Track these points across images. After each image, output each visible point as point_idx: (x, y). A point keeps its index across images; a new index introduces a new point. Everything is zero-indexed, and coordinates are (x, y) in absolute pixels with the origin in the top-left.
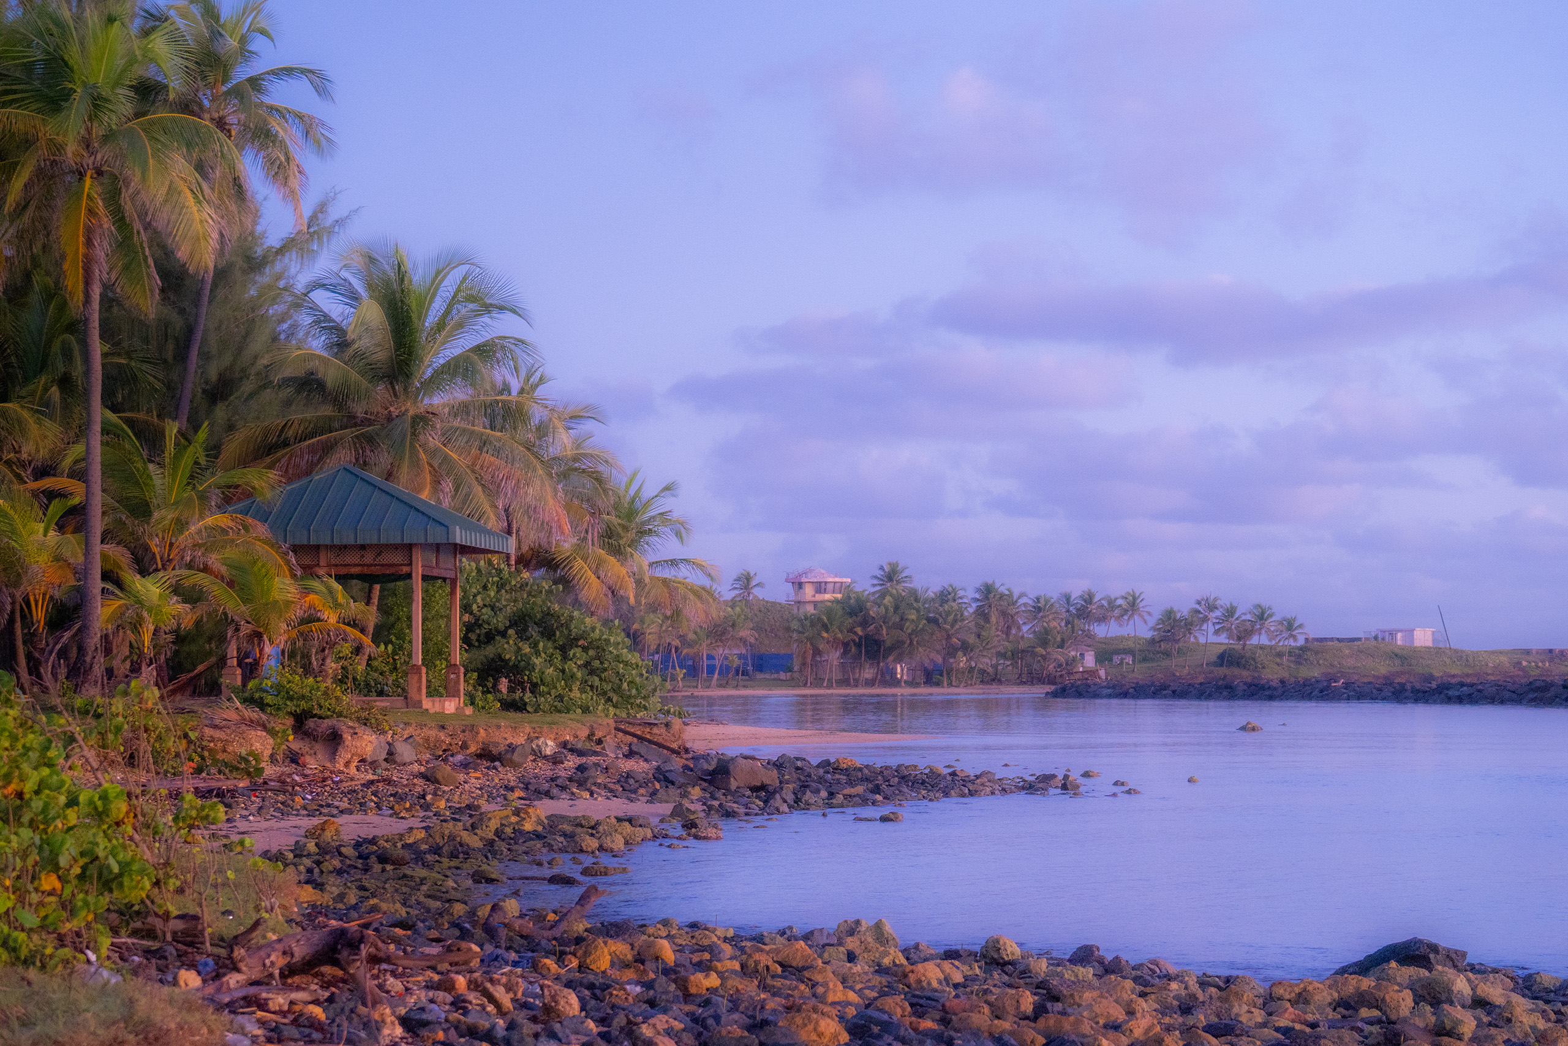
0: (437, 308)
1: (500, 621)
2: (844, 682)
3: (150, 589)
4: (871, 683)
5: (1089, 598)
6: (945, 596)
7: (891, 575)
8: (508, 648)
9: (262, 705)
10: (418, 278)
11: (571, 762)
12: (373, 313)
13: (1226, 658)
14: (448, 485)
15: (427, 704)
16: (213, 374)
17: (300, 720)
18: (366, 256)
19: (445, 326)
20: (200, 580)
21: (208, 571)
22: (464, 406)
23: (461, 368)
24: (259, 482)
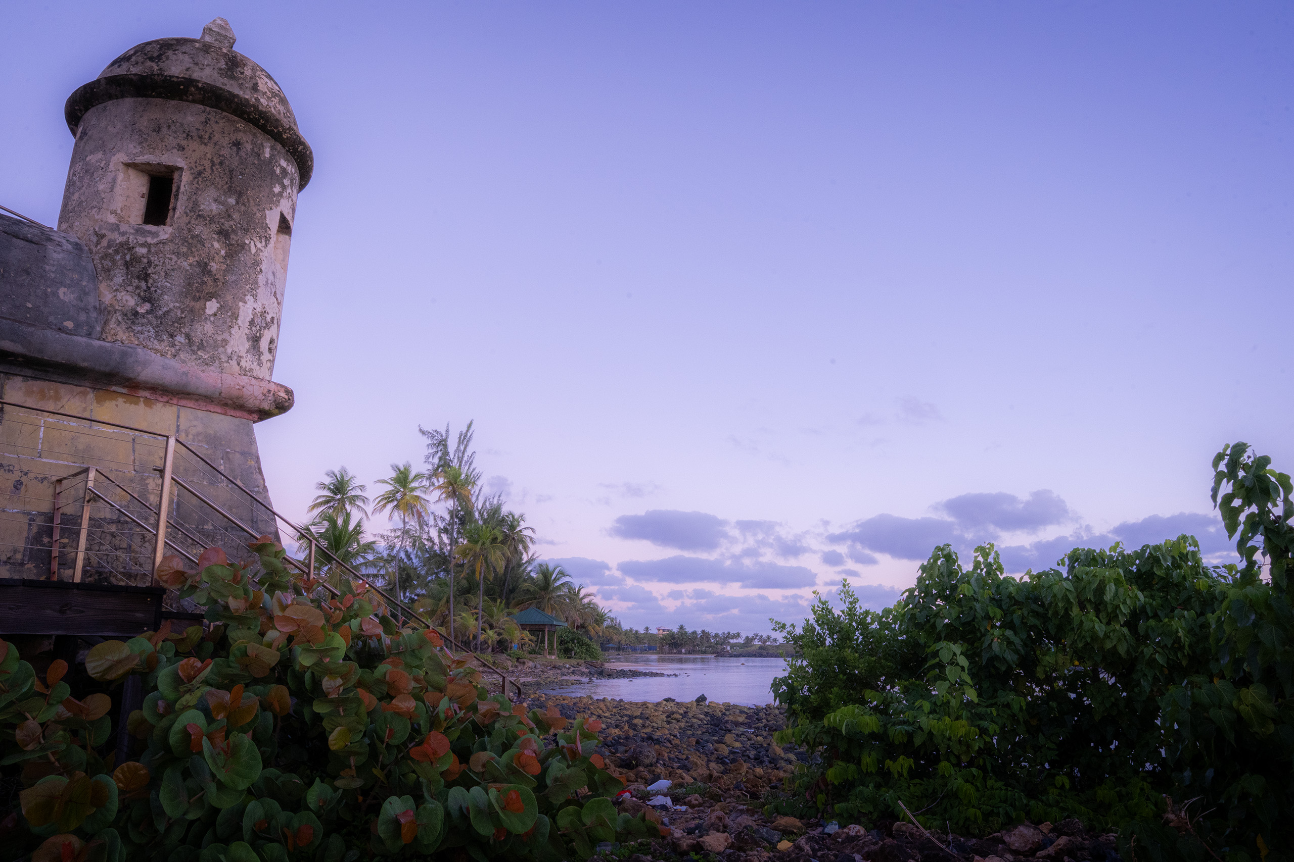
0: (554, 576)
1: (568, 640)
2: (669, 653)
4: (675, 653)
5: (729, 633)
6: (694, 633)
7: (681, 627)
8: (570, 645)
9: (511, 656)
10: (551, 568)
11: (572, 669)
12: (541, 577)
13: (761, 648)
14: (554, 612)
15: (546, 656)
16: (511, 587)
17: (518, 659)
18: (541, 565)
19: (556, 580)
20: (502, 631)
21: (503, 629)
22: (559, 596)
23: (558, 588)
24: (516, 611)
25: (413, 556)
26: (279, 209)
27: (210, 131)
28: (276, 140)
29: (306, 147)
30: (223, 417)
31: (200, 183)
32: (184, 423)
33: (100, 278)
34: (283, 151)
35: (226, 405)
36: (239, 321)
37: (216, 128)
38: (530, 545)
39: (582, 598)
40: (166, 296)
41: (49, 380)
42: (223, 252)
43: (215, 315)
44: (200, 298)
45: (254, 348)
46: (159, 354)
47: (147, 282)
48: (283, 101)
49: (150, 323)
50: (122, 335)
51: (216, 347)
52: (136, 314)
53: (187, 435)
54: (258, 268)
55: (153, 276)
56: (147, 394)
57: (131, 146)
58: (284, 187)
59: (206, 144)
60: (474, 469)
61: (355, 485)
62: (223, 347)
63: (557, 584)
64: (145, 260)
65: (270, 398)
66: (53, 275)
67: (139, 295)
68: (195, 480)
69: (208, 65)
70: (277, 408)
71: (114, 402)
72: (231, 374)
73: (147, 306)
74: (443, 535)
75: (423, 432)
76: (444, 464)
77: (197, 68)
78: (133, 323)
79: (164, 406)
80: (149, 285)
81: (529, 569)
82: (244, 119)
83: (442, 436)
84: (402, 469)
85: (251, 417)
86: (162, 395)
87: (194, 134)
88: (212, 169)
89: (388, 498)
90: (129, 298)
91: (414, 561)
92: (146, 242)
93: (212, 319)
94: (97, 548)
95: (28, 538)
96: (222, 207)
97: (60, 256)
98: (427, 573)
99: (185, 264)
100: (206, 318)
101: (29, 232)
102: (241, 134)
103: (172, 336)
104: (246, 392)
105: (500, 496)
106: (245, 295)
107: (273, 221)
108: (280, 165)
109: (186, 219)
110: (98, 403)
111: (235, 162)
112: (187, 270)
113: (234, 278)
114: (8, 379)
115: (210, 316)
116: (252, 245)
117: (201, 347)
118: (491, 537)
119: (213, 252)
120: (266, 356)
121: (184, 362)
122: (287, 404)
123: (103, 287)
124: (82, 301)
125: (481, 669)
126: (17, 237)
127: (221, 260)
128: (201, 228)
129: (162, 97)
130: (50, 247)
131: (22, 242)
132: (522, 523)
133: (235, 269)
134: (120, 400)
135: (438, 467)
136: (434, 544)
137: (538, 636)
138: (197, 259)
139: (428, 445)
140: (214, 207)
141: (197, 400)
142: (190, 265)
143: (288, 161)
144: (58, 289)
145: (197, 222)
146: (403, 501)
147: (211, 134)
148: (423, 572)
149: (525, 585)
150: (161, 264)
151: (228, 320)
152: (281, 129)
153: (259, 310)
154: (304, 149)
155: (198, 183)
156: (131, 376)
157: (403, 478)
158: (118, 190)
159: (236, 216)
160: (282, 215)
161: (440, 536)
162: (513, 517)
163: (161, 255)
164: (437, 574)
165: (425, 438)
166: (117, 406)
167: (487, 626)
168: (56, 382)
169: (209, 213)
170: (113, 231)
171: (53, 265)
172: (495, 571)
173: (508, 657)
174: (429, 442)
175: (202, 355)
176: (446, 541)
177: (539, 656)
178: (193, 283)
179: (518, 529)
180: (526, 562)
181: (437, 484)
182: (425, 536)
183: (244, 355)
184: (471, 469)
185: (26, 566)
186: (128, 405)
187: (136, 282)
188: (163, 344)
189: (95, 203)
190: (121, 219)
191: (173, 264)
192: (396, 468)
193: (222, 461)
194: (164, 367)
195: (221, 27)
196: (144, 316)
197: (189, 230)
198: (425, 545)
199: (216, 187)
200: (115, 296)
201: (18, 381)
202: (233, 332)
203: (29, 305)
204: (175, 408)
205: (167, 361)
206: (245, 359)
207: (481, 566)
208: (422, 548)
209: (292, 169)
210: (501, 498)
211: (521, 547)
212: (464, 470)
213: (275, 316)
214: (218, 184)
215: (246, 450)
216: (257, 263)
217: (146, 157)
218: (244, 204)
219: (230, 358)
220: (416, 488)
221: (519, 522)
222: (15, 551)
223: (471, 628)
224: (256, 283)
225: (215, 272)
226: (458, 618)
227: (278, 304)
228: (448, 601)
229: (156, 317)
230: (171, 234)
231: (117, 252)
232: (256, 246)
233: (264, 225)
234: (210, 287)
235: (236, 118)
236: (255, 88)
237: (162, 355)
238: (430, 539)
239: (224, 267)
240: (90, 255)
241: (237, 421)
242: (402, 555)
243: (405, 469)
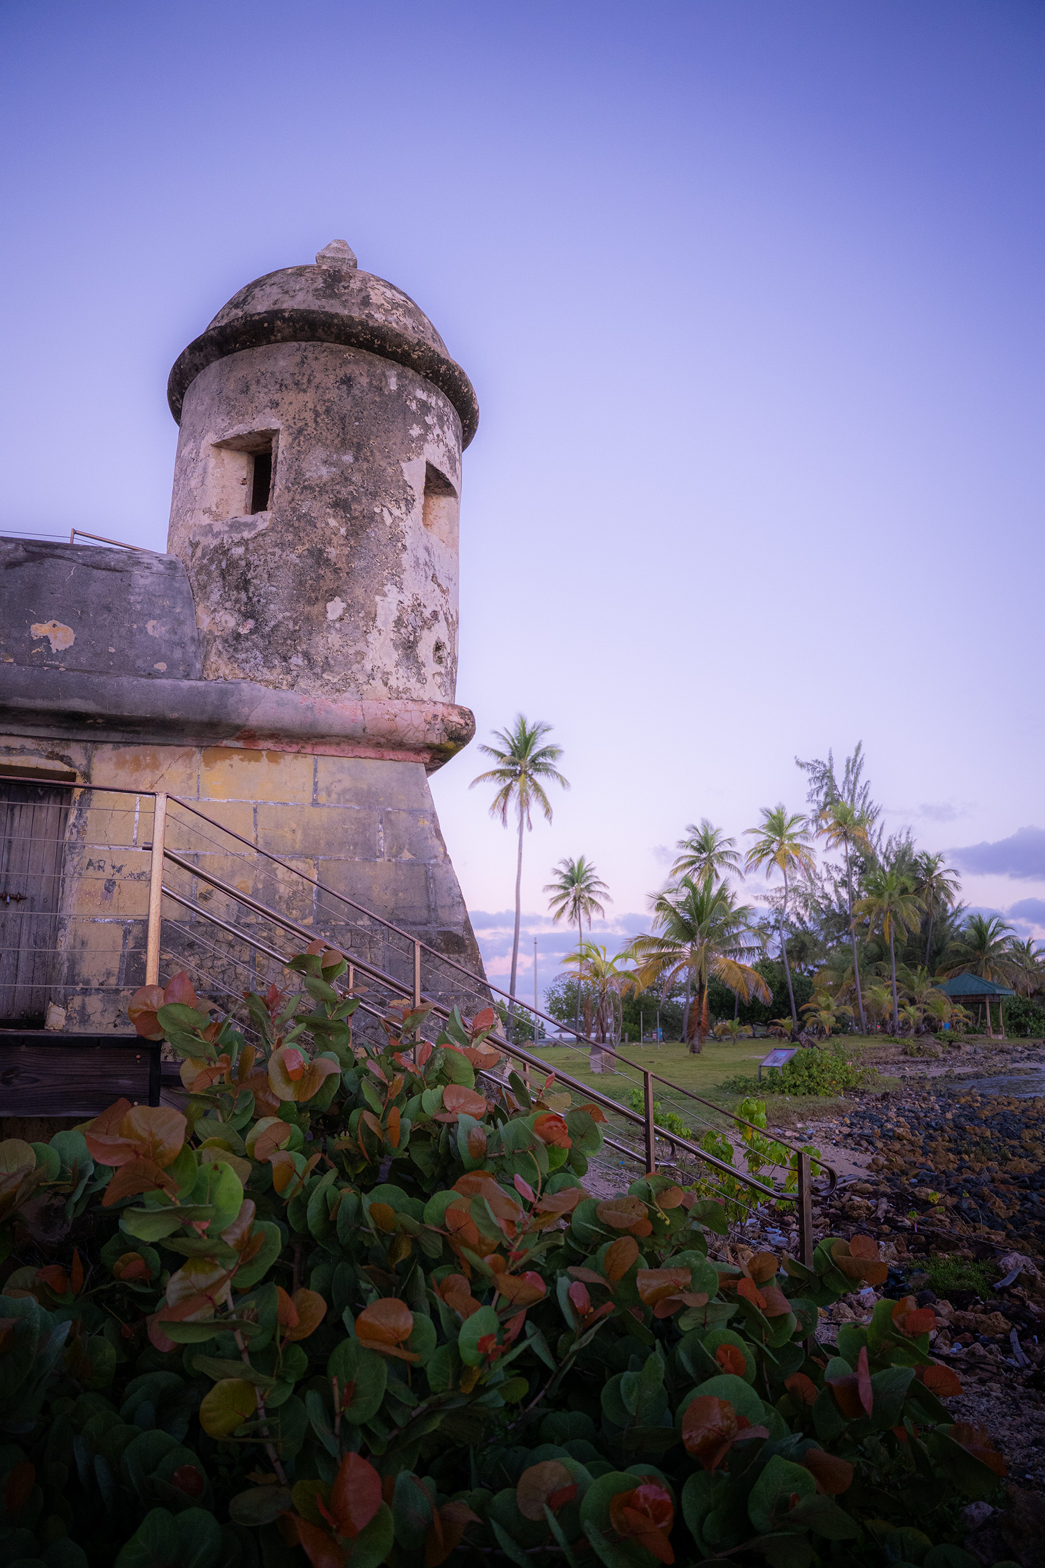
0: (991, 930)
1: (1020, 1012)
3: (911, 1009)
8: (1023, 1019)
9: (940, 1039)
10: (985, 920)
11: (1027, 1052)
12: (973, 932)
14: (996, 977)
15: (993, 1037)
16: (935, 948)
17: (951, 1042)
18: (971, 917)
19: (994, 934)
20: (926, 1006)
21: (929, 1004)
22: (1000, 956)
23: (998, 945)
24: (943, 979)
25: (806, 919)
26: (423, 459)
27: (309, 372)
28: (404, 365)
29: (451, 367)
30: (379, 763)
31: (302, 443)
32: (323, 779)
33: (197, 599)
34: (419, 378)
35: (378, 745)
36: (379, 623)
37: (316, 366)
38: (954, 892)
39: (1034, 956)
40: (272, 606)
41: (144, 744)
42: (343, 531)
43: (341, 619)
44: (317, 599)
45: (408, 659)
46: (271, 687)
47: (247, 591)
48: (414, 312)
49: (256, 645)
50: (225, 670)
51: (348, 664)
52: (238, 637)
53: (329, 795)
54: (400, 544)
55: (254, 581)
56: (269, 744)
57: (219, 420)
58: (427, 428)
59: (305, 391)
60: (871, 803)
61: (722, 839)
62: (359, 662)
63: (998, 938)
64: (243, 563)
65: (437, 726)
66: (139, 607)
67: (239, 610)
68: (342, 856)
69: (301, 289)
70: (450, 739)
71: (228, 762)
72: (376, 700)
73: (251, 624)
74: (840, 889)
75: (802, 765)
76: (832, 799)
77: (287, 297)
78: (236, 650)
79: (295, 758)
80: (251, 595)
81: (957, 923)
82: (352, 345)
83: (825, 766)
84: (775, 813)
85: (420, 758)
86: (290, 743)
87: (289, 381)
88: (316, 421)
89: (762, 851)
90: (228, 617)
91: (808, 925)
92: (242, 538)
93: (337, 625)
94: (210, 964)
95: (123, 956)
96: (334, 469)
97: (147, 581)
98: (826, 939)
99: (293, 556)
100: (329, 626)
101: (112, 560)
102: (352, 366)
103: (285, 659)
104: (401, 722)
105: (908, 833)
106: (383, 585)
107: (414, 475)
108: (415, 398)
109: (288, 497)
110: (207, 765)
111: (347, 405)
112: (296, 565)
113: (363, 563)
114: (96, 749)
115: (334, 621)
116: (386, 512)
117: (327, 666)
118: (899, 887)
119: (328, 532)
120: (431, 668)
121: (306, 692)
122: (464, 732)
123: (200, 609)
124: (176, 633)
125: (902, 1058)
126: (99, 568)
127: (341, 542)
128: (310, 503)
129: (249, 347)
130: (136, 572)
131: (104, 572)
132: (940, 864)
133: (363, 550)
134: (236, 758)
135: (825, 805)
136: (831, 901)
137: (978, 1008)
138: (307, 546)
139: (810, 780)
140: (325, 472)
141: (338, 744)
142: (299, 557)
143: (430, 391)
144: (146, 622)
145: (302, 497)
146: (780, 852)
147: (310, 375)
148: (821, 938)
149: (953, 945)
150: (262, 563)
151: (362, 623)
152: (406, 347)
153: (408, 602)
154: (448, 369)
155: (299, 445)
156: (238, 722)
157: (777, 825)
158: (210, 481)
159: (356, 478)
160: (430, 467)
161: (836, 891)
162: (928, 858)
163: (262, 552)
164: (838, 938)
165: (804, 771)
166: (231, 766)
167: (907, 1002)
168: (152, 744)
169: (318, 482)
170: (206, 535)
171: (140, 594)
172: (909, 931)
173: (938, 1041)
174: (810, 775)
175: (330, 678)
176: (846, 896)
177: (980, 1036)
178: (306, 580)
179: (936, 873)
180: (952, 914)
181: (825, 827)
182: (818, 893)
183: (393, 670)
184: (867, 804)
185: (122, 994)
186: (246, 763)
187: (234, 594)
188: (276, 671)
189: (189, 506)
190: (217, 517)
191: (277, 559)
192: (767, 813)
193: (380, 826)
194: (280, 703)
195: (338, 250)
196: (247, 639)
197: (294, 510)
198: (819, 904)
199: (324, 444)
200: (213, 619)
201: (107, 751)
202: (370, 639)
203: (112, 650)
204: (310, 760)
205: (283, 695)
206: (395, 676)
207: (889, 926)
208: (817, 909)
209: (437, 401)
210: (910, 835)
211: (943, 896)
212: (859, 805)
213: (438, 609)
214: (326, 439)
215: (416, 805)
216: (395, 538)
217: (235, 428)
218: (366, 460)
219: (371, 677)
220: (795, 834)
221: (936, 864)
222: (109, 974)
223: (886, 1004)
224: (399, 565)
225: (334, 560)
226: (868, 993)
227: (443, 591)
228: (853, 973)
229: (262, 636)
230: (271, 520)
231: (211, 560)
232: (391, 514)
233: (401, 483)
234: (329, 583)
235: (342, 347)
236: (366, 302)
237: (275, 688)
238: (825, 896)
239: (346, 550)
240: (185, 573)
241: (399, 766)
242: (793, 919)
243: (778, 812)
